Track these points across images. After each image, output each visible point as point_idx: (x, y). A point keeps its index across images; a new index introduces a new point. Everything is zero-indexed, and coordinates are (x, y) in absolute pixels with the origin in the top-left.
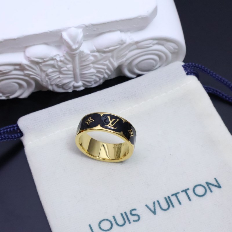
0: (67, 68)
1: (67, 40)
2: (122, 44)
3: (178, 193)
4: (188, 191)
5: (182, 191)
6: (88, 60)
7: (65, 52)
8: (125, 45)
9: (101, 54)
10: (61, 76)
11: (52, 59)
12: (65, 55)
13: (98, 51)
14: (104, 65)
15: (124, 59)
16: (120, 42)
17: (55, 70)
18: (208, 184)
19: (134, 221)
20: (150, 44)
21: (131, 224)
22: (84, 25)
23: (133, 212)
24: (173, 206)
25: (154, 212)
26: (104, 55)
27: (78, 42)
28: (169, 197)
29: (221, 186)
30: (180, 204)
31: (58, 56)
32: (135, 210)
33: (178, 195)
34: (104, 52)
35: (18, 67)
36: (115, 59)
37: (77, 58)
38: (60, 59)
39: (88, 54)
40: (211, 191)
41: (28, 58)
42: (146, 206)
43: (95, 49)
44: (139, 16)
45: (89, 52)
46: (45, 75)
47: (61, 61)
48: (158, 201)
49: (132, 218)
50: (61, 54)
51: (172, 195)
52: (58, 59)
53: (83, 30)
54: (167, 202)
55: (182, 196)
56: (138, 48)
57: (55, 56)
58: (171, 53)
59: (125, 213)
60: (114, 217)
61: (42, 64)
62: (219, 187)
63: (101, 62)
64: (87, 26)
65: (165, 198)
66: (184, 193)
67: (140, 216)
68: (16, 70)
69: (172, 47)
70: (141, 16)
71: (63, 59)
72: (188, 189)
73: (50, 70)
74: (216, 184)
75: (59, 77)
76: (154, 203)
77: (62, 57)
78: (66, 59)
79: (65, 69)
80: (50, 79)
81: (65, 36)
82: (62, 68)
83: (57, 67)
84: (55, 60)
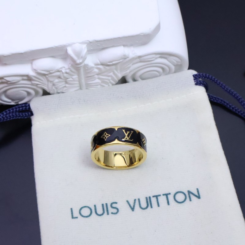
0: (72, 78)
1: (71, 56)
2: (126, 58)
3: (160, 195)
4: (169, 196)
5: (163, 195)
6: (92, 72)
7: (70, 65)
8: (127, 59)
9: (105, 66)
10: (67, 85)
11: (58, 71)
12: (71, 68)
13: (102, 64)
14: (109, 76)
15: (128, 71)
16: (123, 57)
17: (60, 80)
18: (189, 192)
19: (112, 213)
20: (153, 58)
21: (108, 215)
22: (88, 41)
23: (114, 205)
24: (152, 207)
25: (133, 209)
26: (108, 68)
27: (82, 57)
28: (150, 197)
29: (201, 197)
30: (159, 206)
31: (64, 68)
32: (116, 203)
33: (159, 197)
34: (108, 65)
35: (25, 78)
36: (119, 71)
37: (82, 70)
38: (65, 71)
39: (93, 67)
40: (190, 200)
41: (35, 70)
42: (127, 201)
43: (99, 63)
44: (142, 34)
45: (93, 65)
46: (51, 85)
47: (66, 73)
48: (139, 200)
49: (111, 210)
50: (67, 67)
51: (153, 197)
52: (64, 71)
53: (87, 46)
54: (147, 202)
55: (162, 199)
56: (141, 62)
57: (61, 68)
58: (174, 65)
59: (106, 204)
60: (95, 206)
61: (48, 76)
62: (199, 197)
63: (105, 74)
64: (90, 42)
65: (147, 198)
66: (165, 197)
67: (120, 210)
68: (23, 80)
69: (175, 60)
70: (143, 33)
71: (68, 71)
72: (170, 194)
73: (57, 80)
74: (196, 194)
75: (65, 87)
76: (135, 200)
77: (67, 69)
78: (71, 71)
79: (71, 79)
80: (56, 88)
81: (70, 51)
82: (67, 78)
83: (62, 77)
84: (61, 72)
